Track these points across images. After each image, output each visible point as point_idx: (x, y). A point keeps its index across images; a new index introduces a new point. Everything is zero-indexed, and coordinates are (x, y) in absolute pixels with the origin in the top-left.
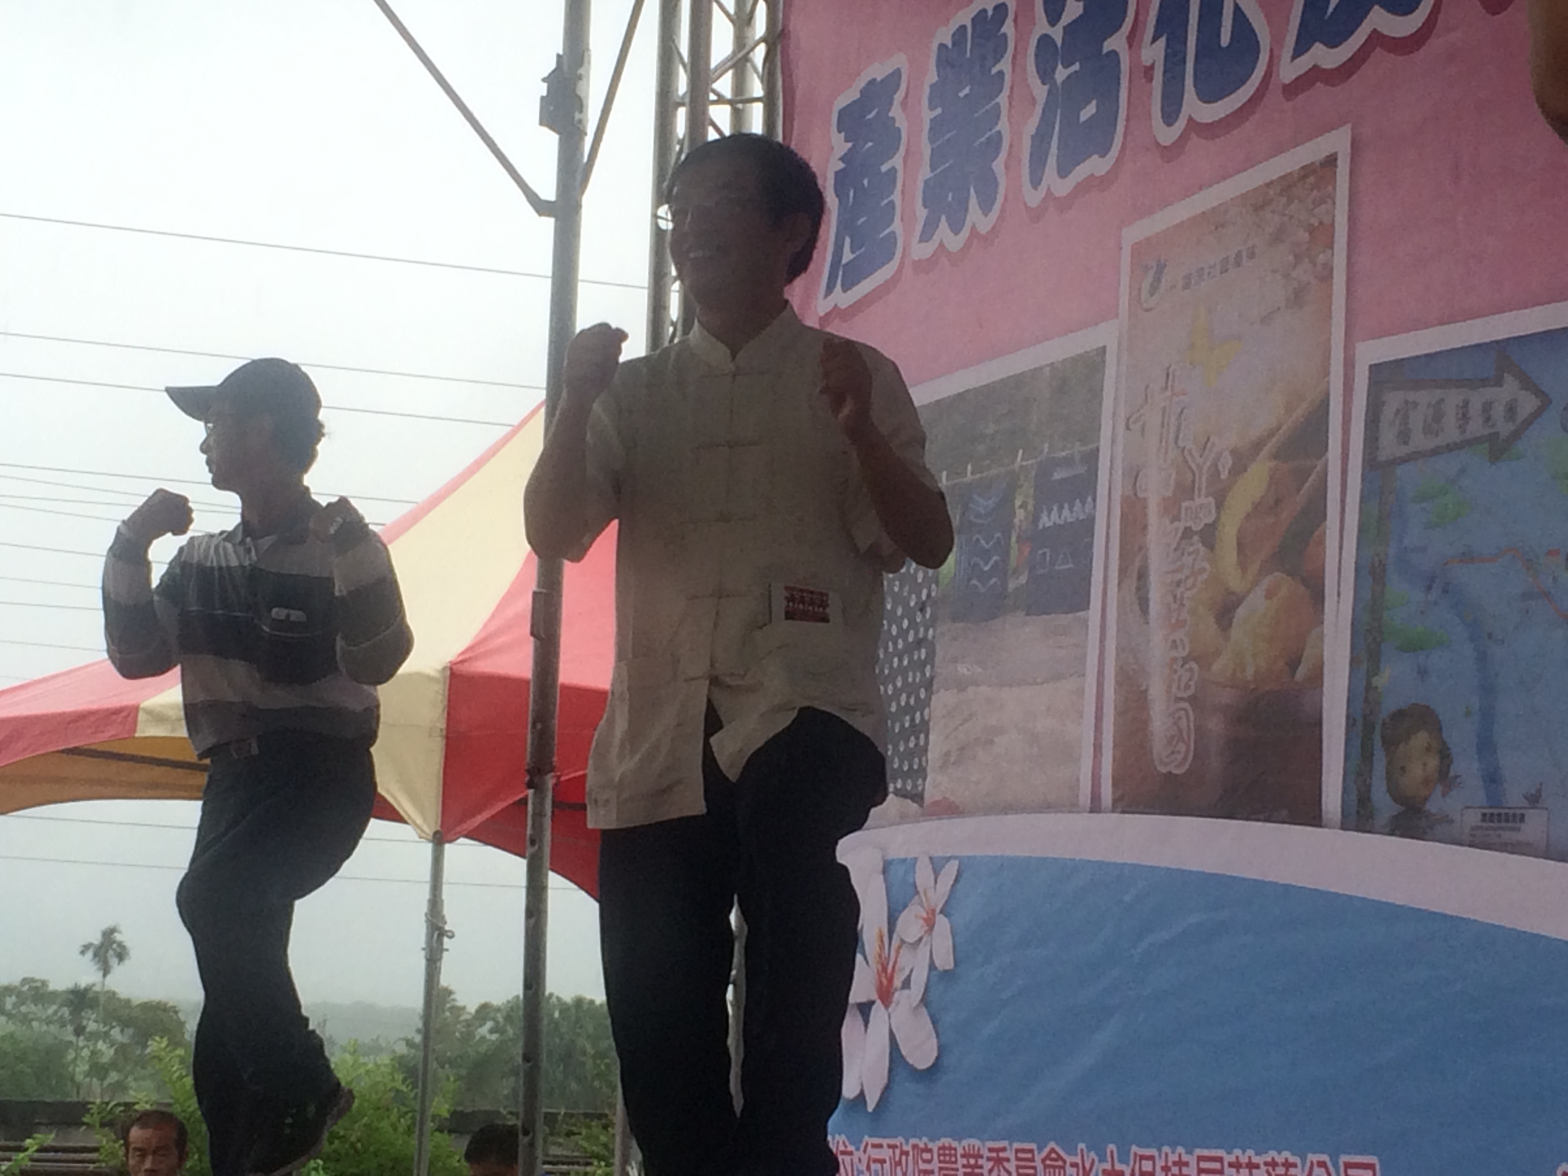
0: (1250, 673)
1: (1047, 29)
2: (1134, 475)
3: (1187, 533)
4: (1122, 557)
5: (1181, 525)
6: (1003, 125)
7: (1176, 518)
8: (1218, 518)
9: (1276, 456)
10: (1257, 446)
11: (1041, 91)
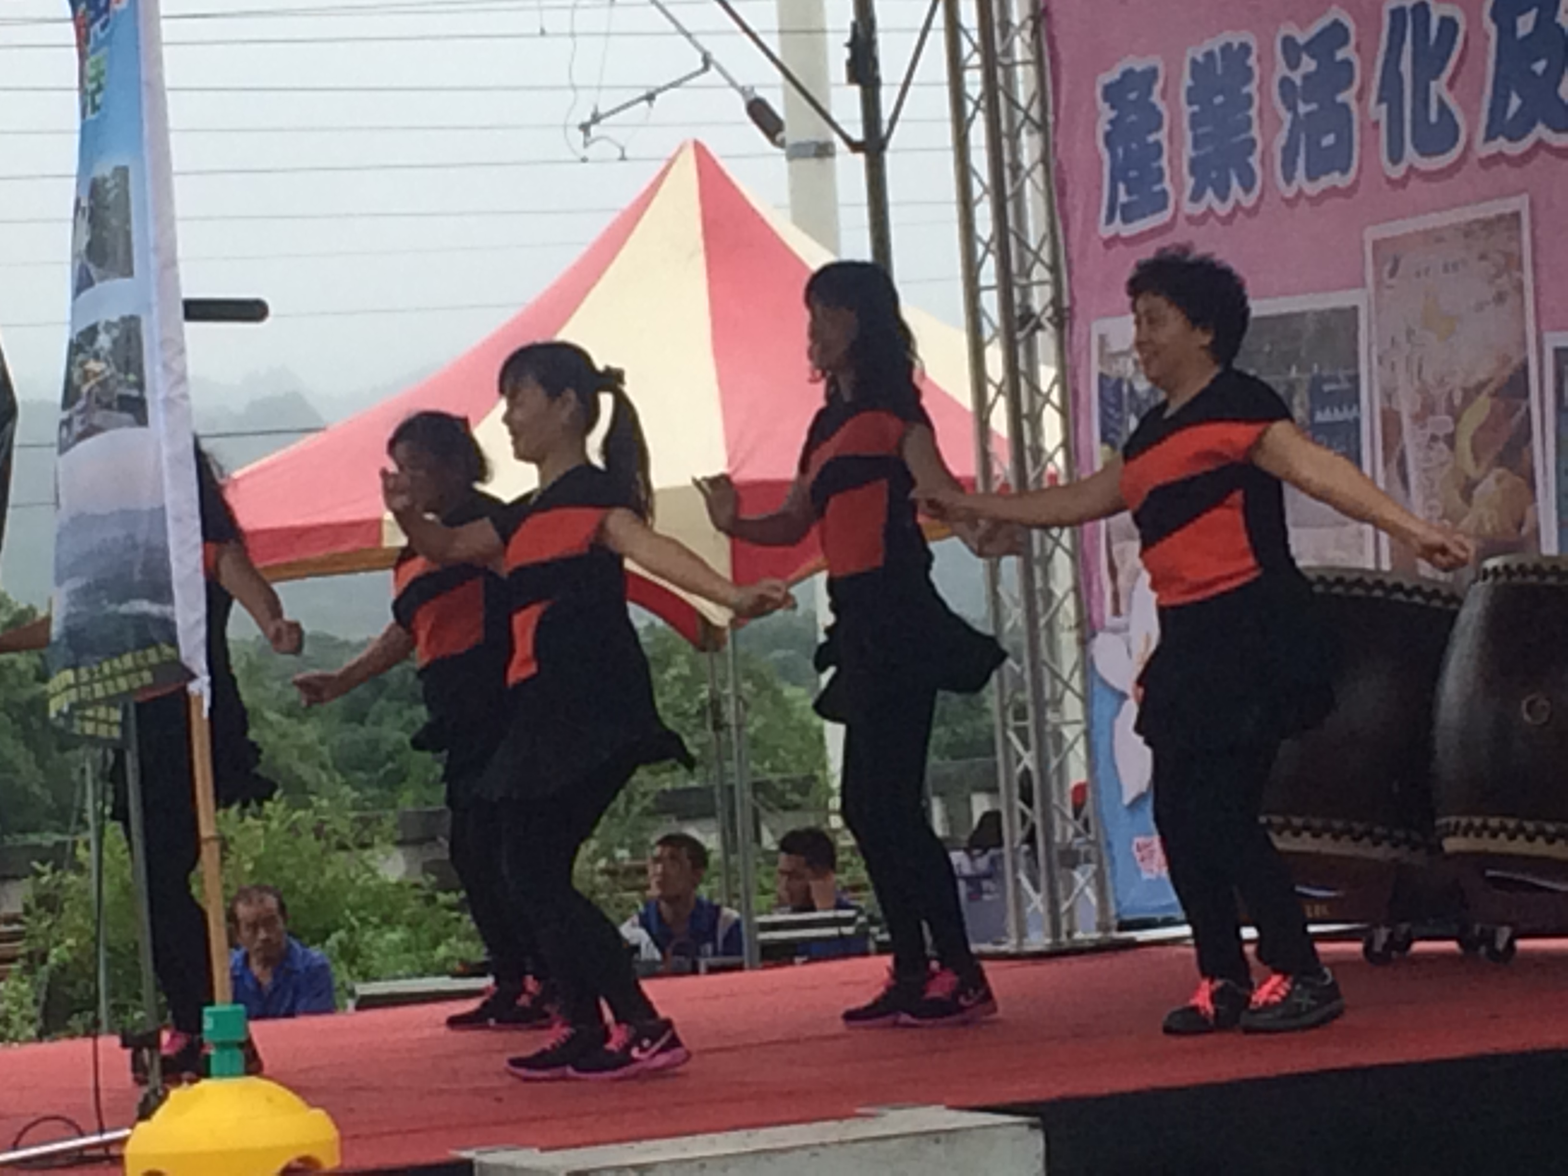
0: (1488, 527)
1: (1287, 72)
2: (1389, 395)
3: (1434, 438)
4: (1385, 448)
5: (1429, 431)
6: (1255, 132)
7: (1423, 427)
8: (1455, 429)
9: (1494, 395)
10: (1481, 387)
11: (1287, 117)
